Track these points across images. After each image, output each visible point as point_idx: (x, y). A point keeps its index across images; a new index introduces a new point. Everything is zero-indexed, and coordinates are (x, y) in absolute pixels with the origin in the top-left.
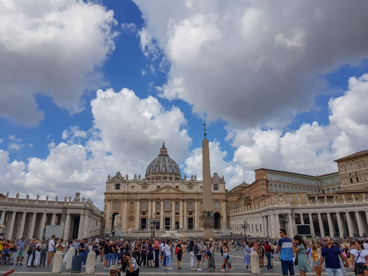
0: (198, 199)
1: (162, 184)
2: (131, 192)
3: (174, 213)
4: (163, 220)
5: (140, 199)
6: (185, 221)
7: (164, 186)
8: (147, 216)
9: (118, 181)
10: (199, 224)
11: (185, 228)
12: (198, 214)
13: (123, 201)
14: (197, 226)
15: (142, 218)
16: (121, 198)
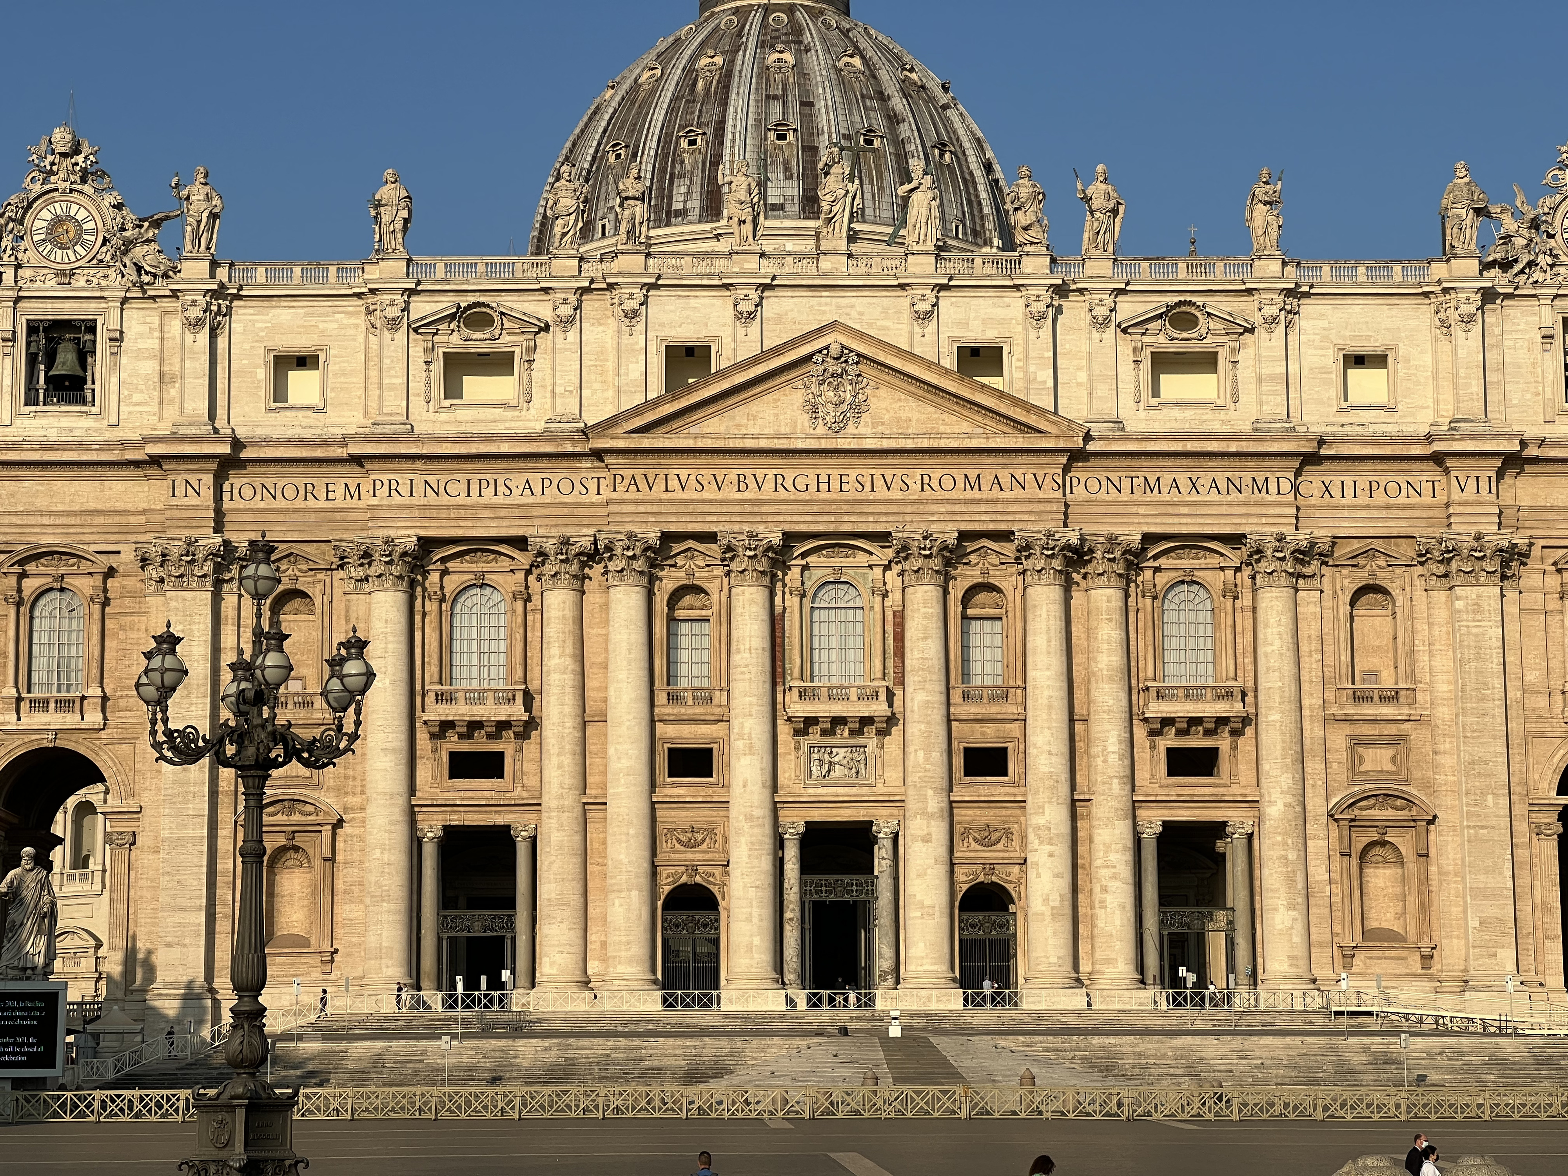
0: (1302, 538)
1: (739, 315)
2: (269, 442)
3: (938, 756)
4: (766, 864)
5: (411, 544)
6: (1104, 873)
7: (777, 351)
8: (518, 794)
9: (66, 275)
10: (1319, 911)
11: (1103, 982)
12: (1314, 766)
13: (154, 572)
14: (1301, 952)
15: (448, 829)
16: (125, 530)
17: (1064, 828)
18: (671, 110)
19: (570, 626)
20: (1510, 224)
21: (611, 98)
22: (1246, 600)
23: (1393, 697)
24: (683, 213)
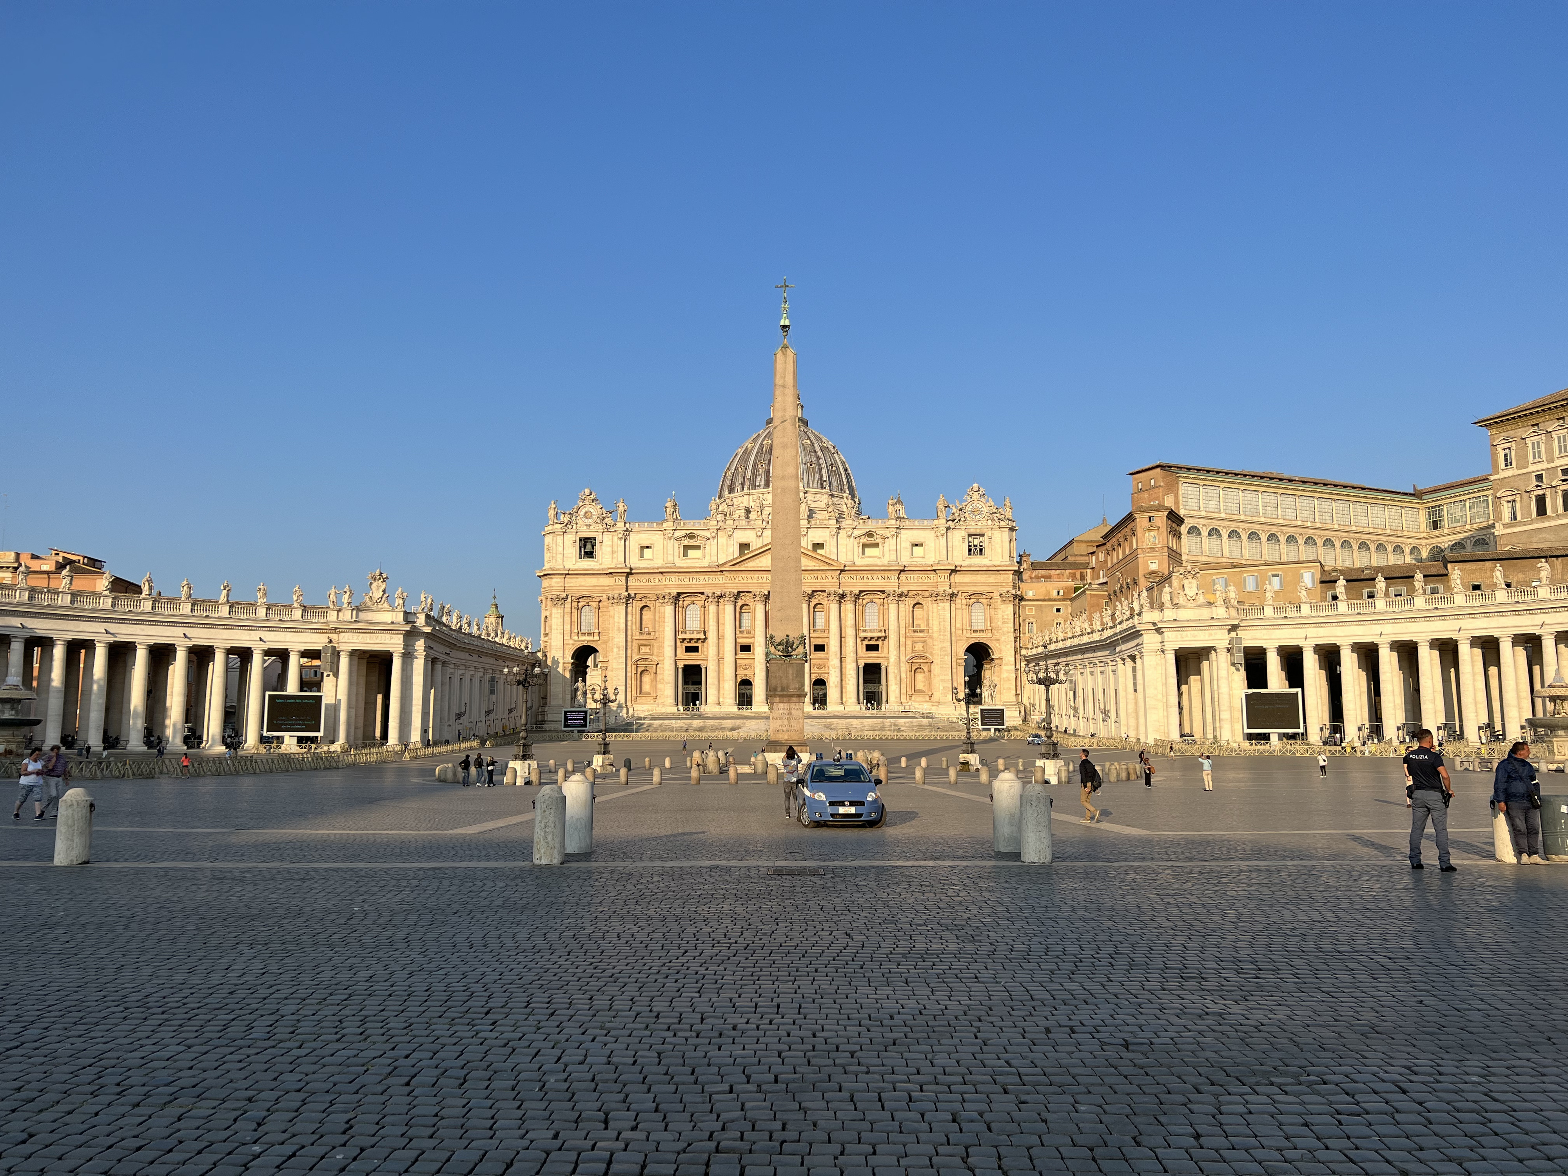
0: (900, 591)
1: (758, 536)
2: (639, 568)
4: (764, 673)
5: (675, 594)
6: (849, 676)
7: (766, 545)
8: (703, 656)
9: (588, 526)
10: (903, 685)
11: (848, 703)
12: (903, 649)
13: (611, 601)
14: (898, 695)
15: (685, 666)
16: (604, 590)
17: (839, 665)
18: (756, 456)
19: (715, 614)
20: (954, 510)
21: (740, 451)
22: (886, 607)
23: (922, 631)
24: (759, 486)
